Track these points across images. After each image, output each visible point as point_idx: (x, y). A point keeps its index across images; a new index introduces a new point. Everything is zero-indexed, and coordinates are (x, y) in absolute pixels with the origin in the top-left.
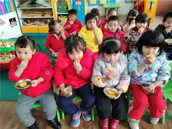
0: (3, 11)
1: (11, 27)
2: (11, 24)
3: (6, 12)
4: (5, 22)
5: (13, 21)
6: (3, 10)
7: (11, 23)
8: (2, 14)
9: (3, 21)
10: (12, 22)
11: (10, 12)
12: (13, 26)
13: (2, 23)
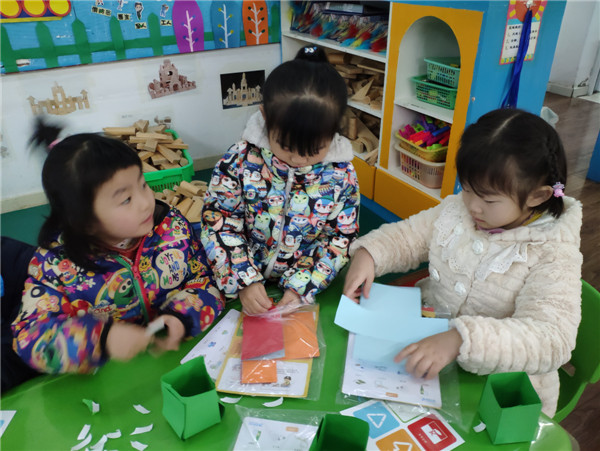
0: (190, 40)
1: (225, 107)
2: (225, 95)
3: (208, 44)
4: (192, 85)
5: (244, 83)
6: (190, 33)
7: (229, 90)
8: (184, 50)
9: (181, 79)
10: (238, 86)
11: (231, 46)
12: (235, 106)
13: (171, 85)
